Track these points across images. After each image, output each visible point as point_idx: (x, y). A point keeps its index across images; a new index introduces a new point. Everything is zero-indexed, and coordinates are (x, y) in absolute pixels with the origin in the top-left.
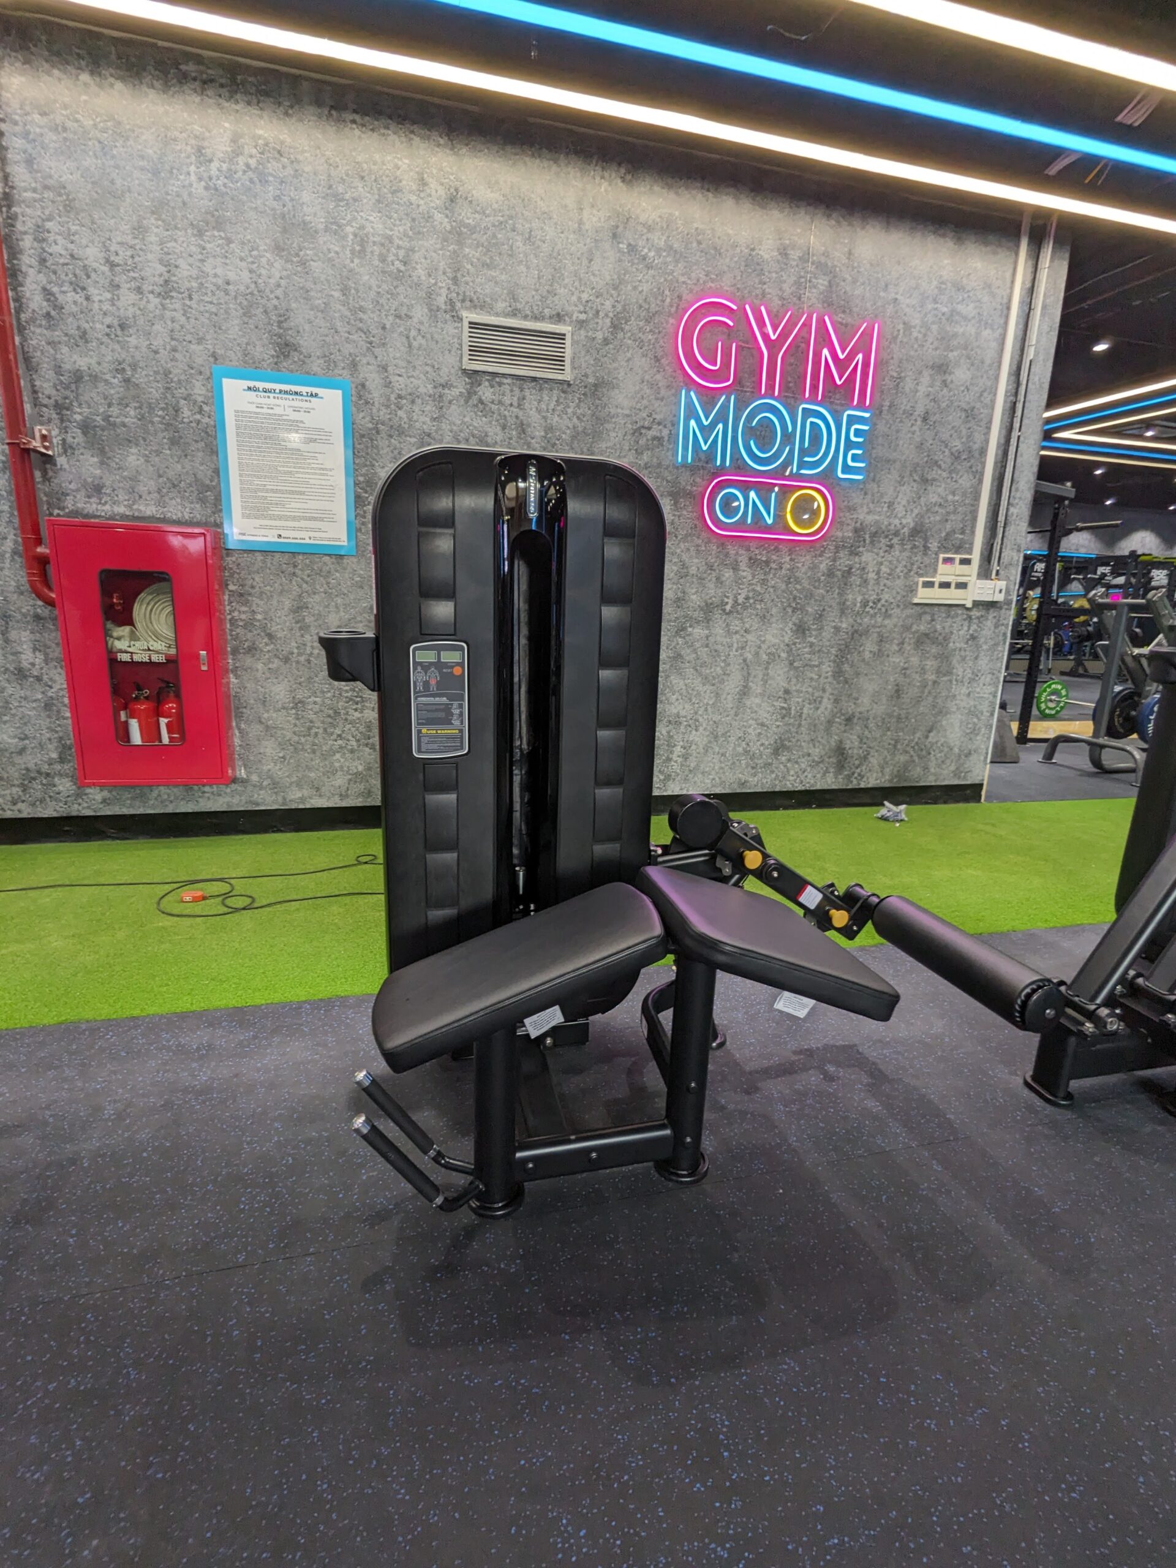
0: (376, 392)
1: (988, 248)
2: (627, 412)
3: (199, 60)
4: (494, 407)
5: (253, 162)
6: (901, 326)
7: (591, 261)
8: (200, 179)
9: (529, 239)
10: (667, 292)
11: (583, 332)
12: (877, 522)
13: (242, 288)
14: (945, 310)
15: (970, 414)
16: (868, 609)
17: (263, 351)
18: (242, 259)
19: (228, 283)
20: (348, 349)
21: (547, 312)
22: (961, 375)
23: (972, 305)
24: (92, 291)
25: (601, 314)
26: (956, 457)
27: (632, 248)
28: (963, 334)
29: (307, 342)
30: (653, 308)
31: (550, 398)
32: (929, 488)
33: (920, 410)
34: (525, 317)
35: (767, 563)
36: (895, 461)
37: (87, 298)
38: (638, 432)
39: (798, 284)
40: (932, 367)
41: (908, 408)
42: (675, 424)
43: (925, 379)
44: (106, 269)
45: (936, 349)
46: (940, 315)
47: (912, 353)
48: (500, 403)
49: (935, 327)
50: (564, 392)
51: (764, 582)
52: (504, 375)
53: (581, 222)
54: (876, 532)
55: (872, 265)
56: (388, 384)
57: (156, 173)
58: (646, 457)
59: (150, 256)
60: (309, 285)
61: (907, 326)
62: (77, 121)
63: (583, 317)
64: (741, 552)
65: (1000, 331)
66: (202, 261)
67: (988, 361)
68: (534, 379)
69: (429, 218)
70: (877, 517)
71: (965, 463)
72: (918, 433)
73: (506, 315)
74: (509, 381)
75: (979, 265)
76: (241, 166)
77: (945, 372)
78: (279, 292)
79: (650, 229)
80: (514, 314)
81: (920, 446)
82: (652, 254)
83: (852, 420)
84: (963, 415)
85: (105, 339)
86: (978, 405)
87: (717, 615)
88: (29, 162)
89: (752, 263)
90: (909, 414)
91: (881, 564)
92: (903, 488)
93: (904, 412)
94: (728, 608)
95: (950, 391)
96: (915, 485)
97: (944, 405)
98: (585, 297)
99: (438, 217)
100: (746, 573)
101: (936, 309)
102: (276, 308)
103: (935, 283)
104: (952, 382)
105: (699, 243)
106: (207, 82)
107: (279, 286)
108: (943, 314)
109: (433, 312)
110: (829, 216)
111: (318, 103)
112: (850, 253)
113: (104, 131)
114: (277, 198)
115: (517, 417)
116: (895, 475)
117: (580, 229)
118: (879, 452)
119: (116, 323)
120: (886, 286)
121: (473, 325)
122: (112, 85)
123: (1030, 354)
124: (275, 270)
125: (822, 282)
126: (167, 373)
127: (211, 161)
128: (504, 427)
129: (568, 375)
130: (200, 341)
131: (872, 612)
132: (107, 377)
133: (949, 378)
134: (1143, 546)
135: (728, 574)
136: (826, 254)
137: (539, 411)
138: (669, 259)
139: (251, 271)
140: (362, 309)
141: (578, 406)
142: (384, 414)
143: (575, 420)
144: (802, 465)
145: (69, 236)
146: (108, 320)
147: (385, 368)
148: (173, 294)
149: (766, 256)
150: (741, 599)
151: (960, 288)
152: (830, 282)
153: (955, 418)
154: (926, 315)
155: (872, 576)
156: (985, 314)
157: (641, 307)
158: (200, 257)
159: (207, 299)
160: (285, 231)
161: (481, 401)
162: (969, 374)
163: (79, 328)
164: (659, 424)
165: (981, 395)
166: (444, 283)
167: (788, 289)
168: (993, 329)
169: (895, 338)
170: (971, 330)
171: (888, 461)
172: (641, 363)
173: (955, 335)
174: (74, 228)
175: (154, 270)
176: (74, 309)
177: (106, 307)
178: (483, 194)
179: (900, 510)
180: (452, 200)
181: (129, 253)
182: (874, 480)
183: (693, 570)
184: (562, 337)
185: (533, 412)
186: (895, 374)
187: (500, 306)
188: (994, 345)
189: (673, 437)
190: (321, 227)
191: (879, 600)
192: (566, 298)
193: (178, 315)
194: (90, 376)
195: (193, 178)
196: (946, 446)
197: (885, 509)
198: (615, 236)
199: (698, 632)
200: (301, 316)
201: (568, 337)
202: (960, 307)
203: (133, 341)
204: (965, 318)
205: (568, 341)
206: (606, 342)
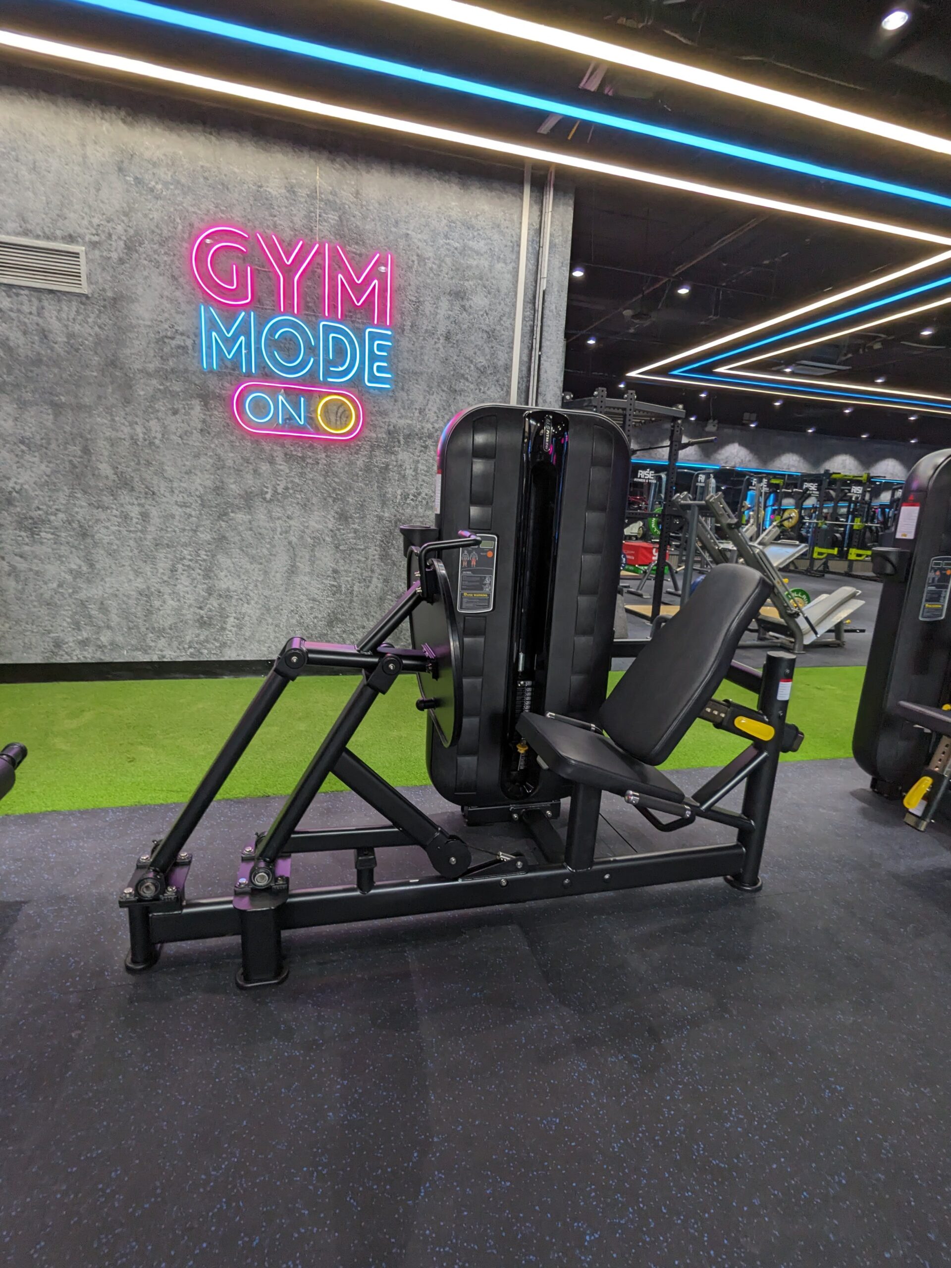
1: (494, 193)
2: (149, 323)
4: (13, 315)
6: (415, 258)
7: (98, 190)
9: (34, 169)
10: (178, 220)
11: (97, 252)
12: (409, 426)
14: (457, 245)
15: (491, 335)
16: (408, 502)
21: (58, 233)
22: (479, 301)
23: (482, 243)
25: (114, 237)
26: (482, 371)
27: (138, 181)
28: (477, 266)
30: (165, 233)
31: (69, 310)
32: (458, 397)
33: (442, 330)
34: (38, 237)
35: (303, 458)
36: (422, 373)
38: (161, 341)
39: (308, 217)
40: (450, 294)
41: (430, 328)
42: (198, 335)
43: (444, 304)
45: (452, 278)
46: (453, 249)
47: (429, 281)
48: (19, 311)
49: (448, 260)
50: (81, 303)
51: (302, 475)
52: (20, 287)
53: (85, 157)
54: (410, 435)
55: (380, 204)
58: (171, 363)
61: (421, 259)
63: (96, 238)
64: (275, 448)
65: (513, 264)
67: (504, 290)
68: (51, 291)
70: (410, 422)
71: (491, 377)
72: (442, 349)
73: (17, 234)
74: (26, 292)
75: (486, 208)
77: (462, 299)
79: (155, 165)
80: (26, 233)
81: (445, 361)
82: (159, 187)
83: (373, 337)
84: (485, 336)
86: (498, 328)
87: (258, 502)
89: (260, 198)
91: (418, 462)
92: (432, 397)
93: (427, 331)
94: (268, 496)
95: (470, 314)
96: (444, 394)
97: (465, 327)
98: (96, 221)
100: (283, 467)
101: (448, 244)
103: (444, 222)
104: (470, 307)
105: (206, 179)
108: (456, 249)
110: (333, 161)
112: (357, 193)
115: (38, 324)
116: (423, 386)
117: (85, 162)
118: (405, 365)
120: (397, 222)
123: (543, 285)
125: (333, 217)
128: (25, 333)
129: (85, 289)
131: (413, 503)
133: (467, 304)
134: (844, 467)
135: (265, 467)
136: (333, 193)
137: (59, 319)
138: (177, 192)
141: (98, 317)
143: (97, 329)
144: (328, 373)
149: (274, 193)
150: (280, 490)
151: (470, 227)
152: (340, 217)
153: (477, 338)
154: (438, 248)
155: (409, 472)
156: (497, 250)
157: (153, 232)
162: (486, 301)
164: (182, 334)
165: (501, 319)
167: (299, 222)
168: (506, 263)
169: (410, 268)
170: (485, 263)
171: (416, 373)
172: (159, 281)
173: (469, 267)
179: (431, 416)
182: (403, 389)
183: (229, 463)
184: (76, 255)
185: (54, 321)
186: (414, 299)
187: (11, 226)
188: (508, 276)
189: (197, 346)
191: (419, 494)
192: (74, 221)
196: (471, 362)
197: (417, 414)
198: (120, 170)
199: (240, 517)
201: (83, 256)
202: (471, 243)
204: (478, 253)
205: (83, 259)
206: (121, 261)
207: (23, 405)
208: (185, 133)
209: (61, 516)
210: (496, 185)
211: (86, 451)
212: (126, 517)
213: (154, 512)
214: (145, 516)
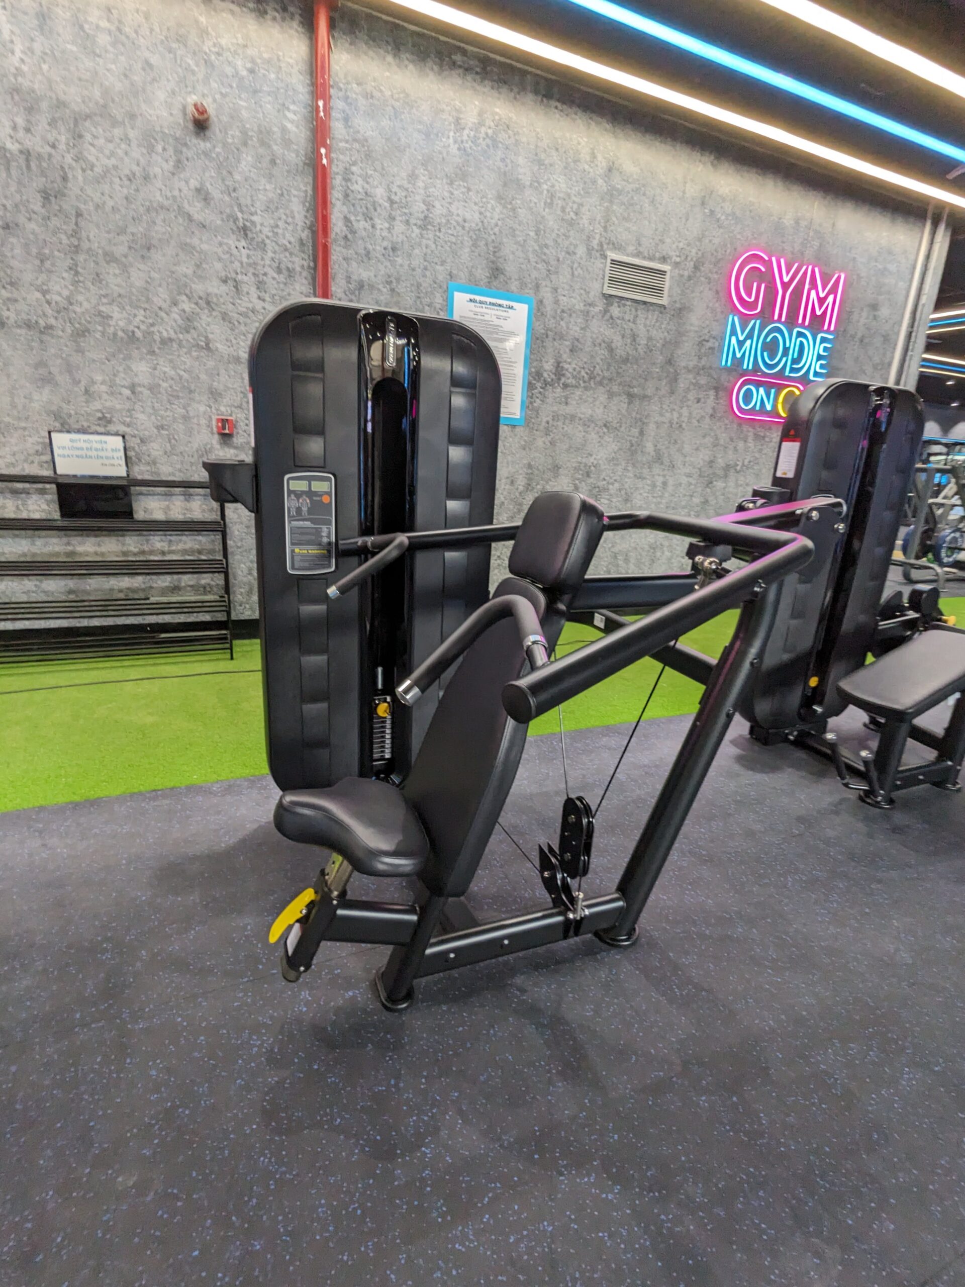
0: (549, 308)
1: (909, 226)
2: (696, 329)
3: (464, 52)
4: (619, 322)
5: (490, 132)
6: (855, 277)
7: (687, 220)
8: (455, 142)
9: (653, 202)
10: (729, 246)
11: (677, 271)
13: (473, 225)
14: (880, 267)
15: (886, 339)
17: (482, 273)
18: (476, 204)
19: (465, 221)
20: (535, 274)
21: (657, 255)
22: (884, 312)
23: (895, 265)
24: (377, 221)
25: (689, 259)
26: (874, 368)
27: (712, 212)
28: (888, 284)
29: (510, 269)
30: (720, 256)
31: (653, 316)
33: (859, 335)
34: (644, 258)
35: (764, 437)
36: (841, 370)
37: (373, 226)
38: (701, 344)
39: (803, 244)
40: (869, 306)
41: (853, 333)
42: (723, 339)
43: (864, 314)
44: (387, 205)
45: (873, 293)
46: (877, 270)
47: (860, 295)
48: (623, 319)
49: (873, 278)
50: (661, 313)
51: (760, 451)
52: (627, 299)
53: (684, 192)
55: (844, 234)
56: (557, 302)
57: (427, 135)
58: (703, 362)
59: (417, 198)
60: (516, 226)
61: (859, 277)
62: (381, 91)
63: (678, 260)
64: (750, 429)
65: (909, 283)
66: (450, 203)
67: (901, 302)
68: (645, 303)
69: (594, 182)
71: (878, 372)
72: (856, 350)
73: (634, 256)
74: (629, 303)
75: (902, 238)
76: (482, 135)
77: (876, 310)
78: (496, 230)
79: (724, 200)
80: (638, 254)
81: (856, 360)
82: (723, 217)
83: (822, 340)
84: (882, 339)
85: (381, 258)
86: (891, 333)
87: (732, 472)
88: (346, 120)
89: (778, 228)
90: (853, 337)
93: (851, 336)
94: (738, 468)
95: (877, 322)
97: (872, 332)
98: (681, 245)
99: (600, 181)
100: (751, 444)
101: (876, 266)
102: (493, 241)
103: (877, 248)
104: (879, 316)
105: (751, 211)
106: (468, 70)
107: (497, 225)
108: (880, 270)
109: (590, 250)
110: (825, 198)
111: (536, 92)
112: (834, 225)
113: (397, 100)
114: (503, 160)
115: (632, 330)
117: (683, 197)
118: (834, 362)
119: (390, 246)
120: (851, 249)
121: (613, 262)
122: (406, 66)
123: (924, 299)
124: (496, 213)
125: (816, 244)
126: (419, 285)
127: (464, 129)
128: (623, 337)
129: (664, 301)
130: (443, 263)
132: (381, 286)
133: (877, 314)
135: (741, 445)
136: (820, 225)
137: (645, 326)
138: (733, 222)
139: (481, 213)
140: (546, 246)
141: (668, 323)
142: (551, 323)
143: (666, 334)
144: (792, 370)
145: (366, 178)
146: (385, 244)
147: (555, 290)
148: (429, 227)
149: (787, 224)
150: (746, 463)
151: (890, 252)
152: (820, 244)
153: (878, 341)
154: (870, 270)
156: (901, 271)
157: (712, 254)
158: (449, 200)
159: (450, 232)
160: (505, 185)
161: (612, 317)
162: (888, 312)
163: (365, 248)
164: (714, 338)
165: (894, 326)
166: (599, 229)
167: (797, 247)
168: (905, 282)
169: (852, 285)
170: (893, 281)
171: (838, 369)
172: (709, 294)
173: (884, 285)
174: (370, 172)
175: (418, 207)
176: (364, 234)
177: (385, 233)
178: (629, 167)
180: (610, 170)
181: (404, 194)
183: (722, 442)
184: (663, 273)
185: (641, 327)
186: (850, 310)
187: (631, 249)
188: (904, 294)
189: (721, 347)
190: (528, 183)
192: (670, 247)
193: (430, 243)
194: (369, 285)
195: (451, 141)
196: (870, 360)
198: (703, 203)
199: (719, 484)
200: (509, 248)
201: (668, 274)
202: (888, 266)
203: (399, 260)
204: (891, 273)
205: (668, 277)
206: (690, 278)
207: (611, 395)
208: (745, 174)
209: (617, 485)
210: (912, 219)
211: (642, 433)
212: (654, 486)
213: (671, 482)
214: (665, 484)
